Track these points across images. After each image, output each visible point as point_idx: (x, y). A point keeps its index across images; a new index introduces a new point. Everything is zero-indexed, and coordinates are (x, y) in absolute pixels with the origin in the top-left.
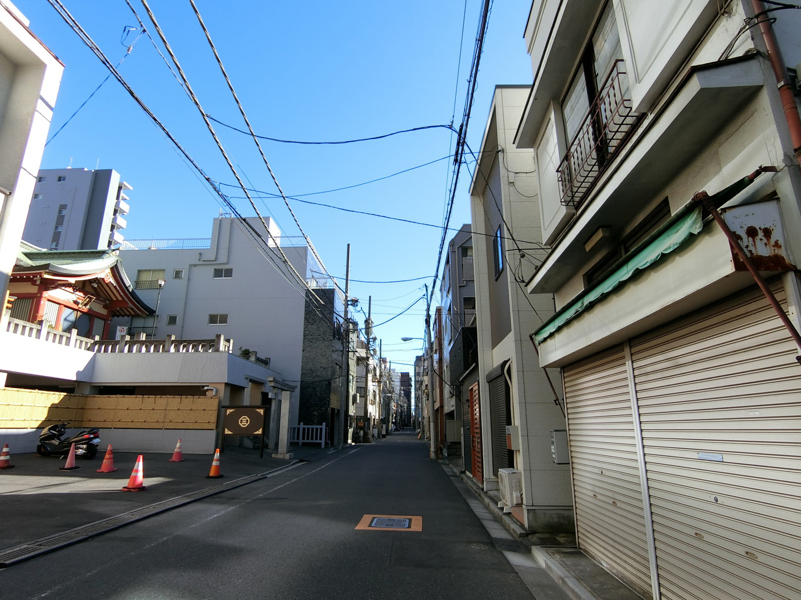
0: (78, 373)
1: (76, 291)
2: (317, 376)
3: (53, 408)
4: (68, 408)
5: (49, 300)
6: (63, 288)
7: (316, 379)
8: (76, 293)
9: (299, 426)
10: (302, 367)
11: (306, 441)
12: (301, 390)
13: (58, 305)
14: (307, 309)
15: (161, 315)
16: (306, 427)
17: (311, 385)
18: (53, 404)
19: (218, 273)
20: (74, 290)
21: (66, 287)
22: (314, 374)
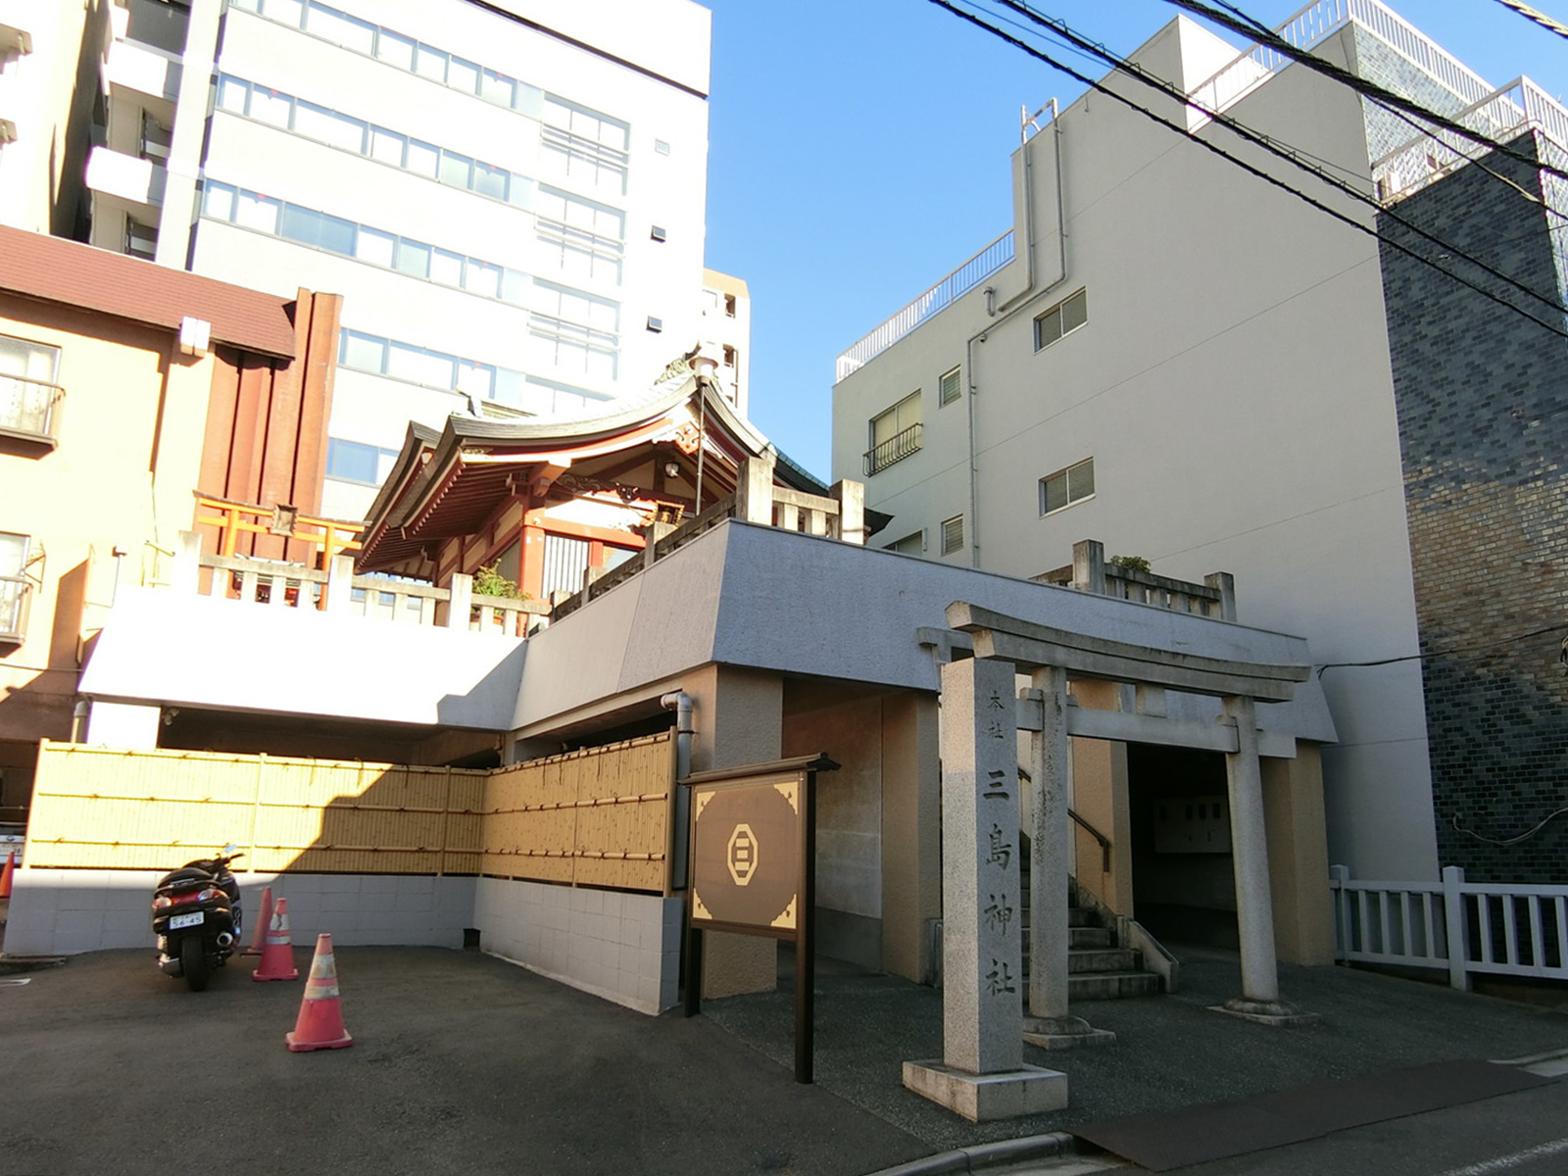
0: (446, 703)
1: (633, 499)
2: (1510, 617)
3: (338, 811)
4: (402, 810)
5: (548, 532)
6: (589, 494)
7: (1507, 633)
8: (633, 504)
9: (1437, 888)
10: (1418, 587)
11: (1487, 965)
12: (1428, 703)
13: (585, 544)
14: (1397, 303)
15: (926, 529)
16: (1482, 890)
17: (1479, 671)
18: (338, 799)
19: (1046, 330)
20: (623, 496)
21: (595, 492)
22: (1492, 610)
